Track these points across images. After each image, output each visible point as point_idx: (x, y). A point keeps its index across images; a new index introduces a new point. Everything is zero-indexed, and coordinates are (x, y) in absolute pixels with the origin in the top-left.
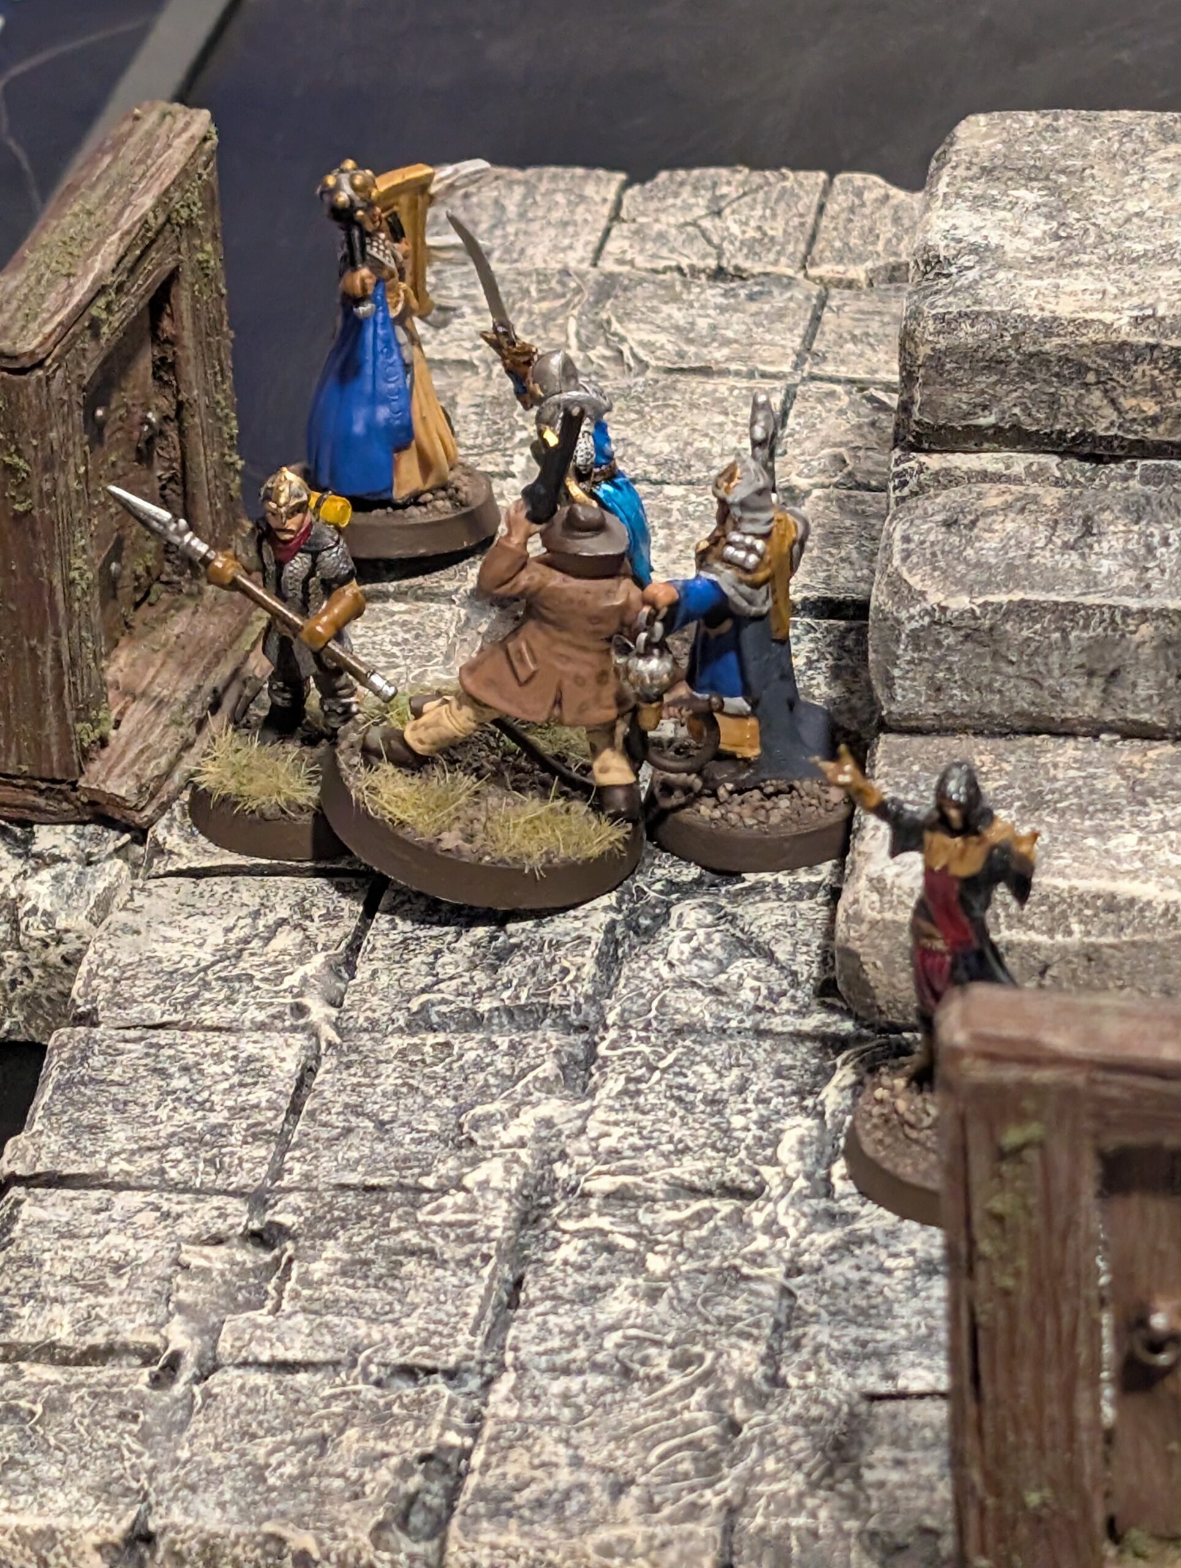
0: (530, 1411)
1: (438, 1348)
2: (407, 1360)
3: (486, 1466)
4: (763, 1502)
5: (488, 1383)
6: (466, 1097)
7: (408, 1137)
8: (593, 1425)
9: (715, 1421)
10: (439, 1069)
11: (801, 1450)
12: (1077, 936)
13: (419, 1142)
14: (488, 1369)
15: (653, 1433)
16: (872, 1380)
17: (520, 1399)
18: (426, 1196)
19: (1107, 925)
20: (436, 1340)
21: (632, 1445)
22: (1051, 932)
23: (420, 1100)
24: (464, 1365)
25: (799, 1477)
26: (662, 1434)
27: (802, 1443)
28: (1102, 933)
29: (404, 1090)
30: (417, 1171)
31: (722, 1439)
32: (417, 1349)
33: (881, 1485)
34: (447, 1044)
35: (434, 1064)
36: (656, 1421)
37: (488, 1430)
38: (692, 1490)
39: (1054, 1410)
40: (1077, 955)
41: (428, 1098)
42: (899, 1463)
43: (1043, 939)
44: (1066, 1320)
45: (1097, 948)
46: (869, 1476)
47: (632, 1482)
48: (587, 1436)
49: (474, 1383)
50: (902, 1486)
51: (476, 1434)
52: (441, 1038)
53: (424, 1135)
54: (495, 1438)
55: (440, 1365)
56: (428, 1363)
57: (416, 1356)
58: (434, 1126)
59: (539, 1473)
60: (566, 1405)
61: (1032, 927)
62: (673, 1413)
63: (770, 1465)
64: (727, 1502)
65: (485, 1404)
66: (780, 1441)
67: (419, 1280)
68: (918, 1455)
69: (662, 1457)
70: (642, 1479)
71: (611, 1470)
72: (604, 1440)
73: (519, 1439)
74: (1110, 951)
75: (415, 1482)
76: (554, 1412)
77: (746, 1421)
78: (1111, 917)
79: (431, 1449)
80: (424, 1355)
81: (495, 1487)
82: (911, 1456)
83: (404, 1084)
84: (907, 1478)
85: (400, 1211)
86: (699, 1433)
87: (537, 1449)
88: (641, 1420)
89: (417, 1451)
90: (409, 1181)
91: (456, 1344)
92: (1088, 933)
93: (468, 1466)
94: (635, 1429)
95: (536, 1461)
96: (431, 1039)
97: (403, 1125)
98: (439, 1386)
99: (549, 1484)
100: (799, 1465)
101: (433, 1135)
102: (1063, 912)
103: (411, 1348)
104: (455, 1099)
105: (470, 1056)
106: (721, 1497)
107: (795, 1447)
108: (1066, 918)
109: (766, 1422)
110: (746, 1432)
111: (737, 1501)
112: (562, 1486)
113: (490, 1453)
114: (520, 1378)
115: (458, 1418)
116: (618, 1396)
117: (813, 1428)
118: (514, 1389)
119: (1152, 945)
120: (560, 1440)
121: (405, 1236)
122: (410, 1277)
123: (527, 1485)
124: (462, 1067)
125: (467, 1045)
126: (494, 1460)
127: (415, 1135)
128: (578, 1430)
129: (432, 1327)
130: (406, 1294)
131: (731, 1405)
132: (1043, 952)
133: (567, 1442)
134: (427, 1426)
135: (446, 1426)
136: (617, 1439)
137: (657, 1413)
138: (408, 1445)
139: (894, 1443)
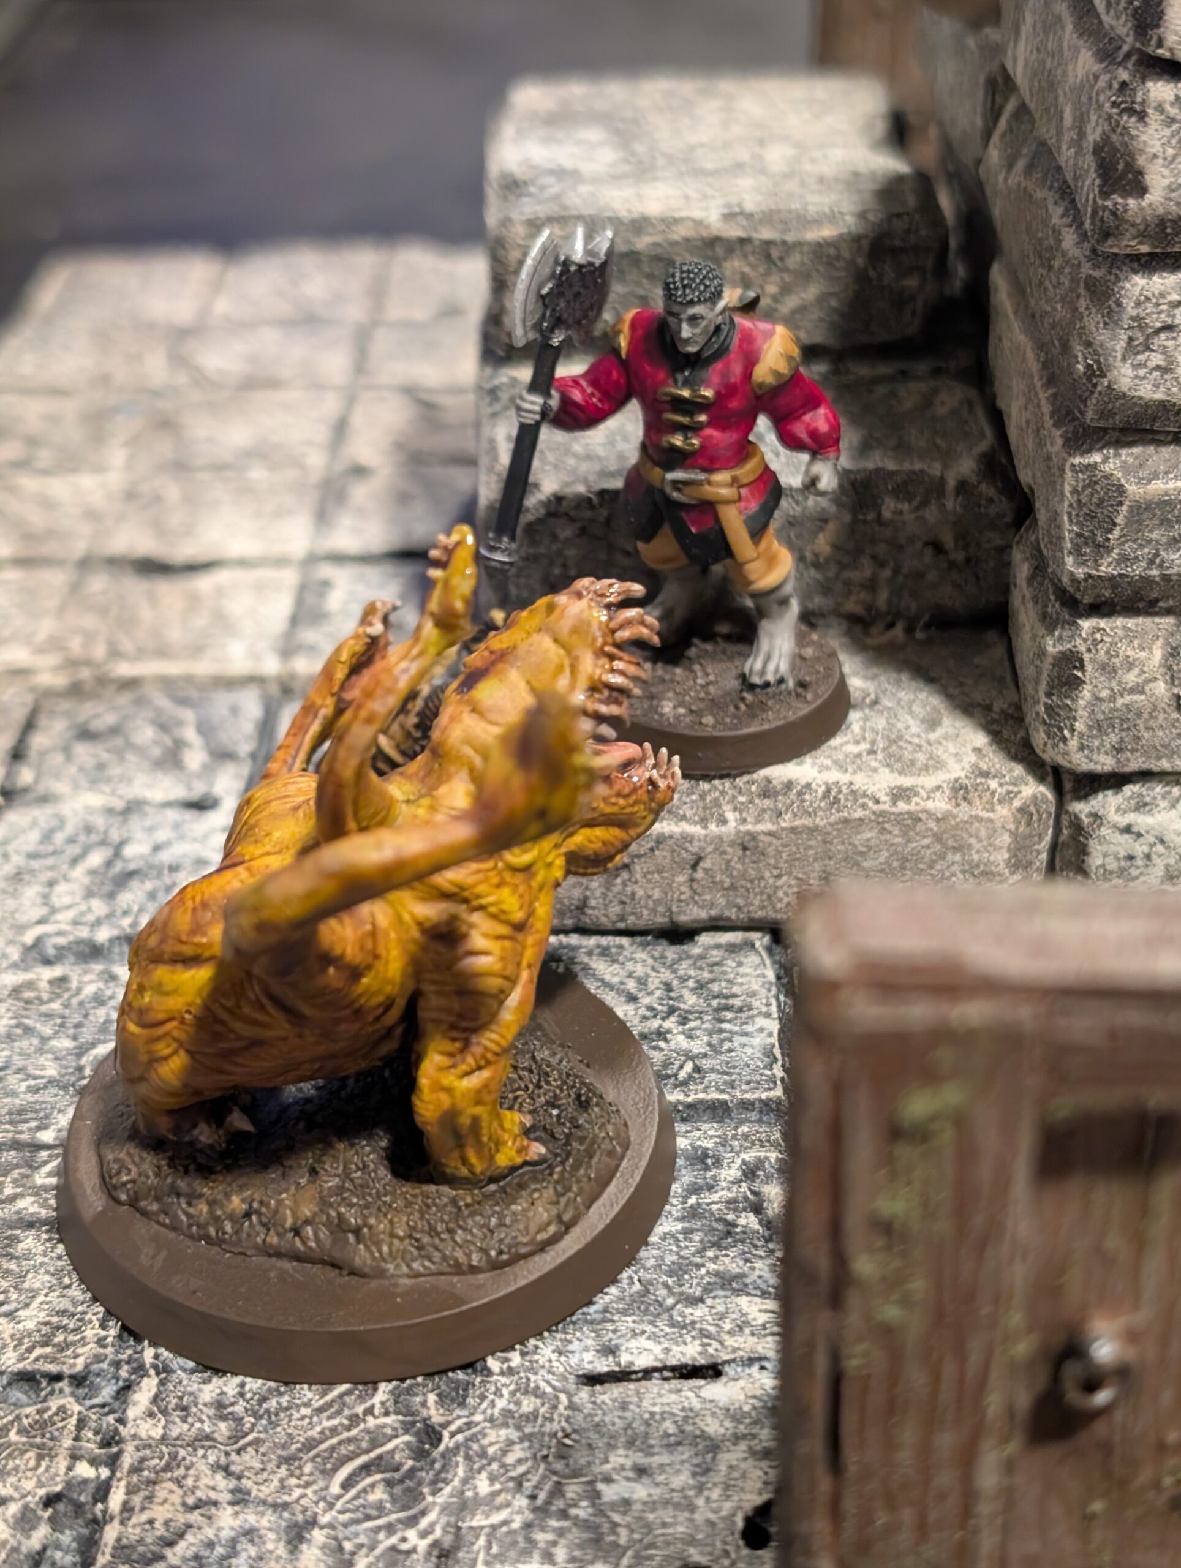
0: (178, 1428)
1: (62, 1348)
2: (26, 1365)
3: (127, 1509)
4: (482, 1542)
5: (126, 1390)
6: (86, 1035)
7: (24, 1085)
8: (256, 1442)
9: (407, 1428)
10: (56, 1006)
11: (520, 1461)
12: (732, 824)
13: (35, 1090)
14: (124, 1373)
15: (333, 1449)
16: (588, 1356)
17: (164, 1412)
18: (44, 1154)
19: (764, 811)
20: (60, 1338)
21: (308, 1468)
22: (704, 822)
23: (35, 1041)
24: (95, 1367)
25: (521, 1502)
26: (343, 1451)
27: (518, 1452)
28: (758, 820)
29: (19, 1031)
30: (33, 1124)
31: (420, 1454)
32: (38, 1351)
33: (626, 1504)
34: (63, 980)
35: (51, 1000)
36: (334, 1431)
37: (127, 1460)
38: (390, 1529)
39: (946, 1479)
40: (732, 844)
41: (44, 1039)
42: (641, 1471)
43: (696, 830)
44: (975, 1358)
45: (753, 836)
46: (609, 1493)
47: (313, 1523)
48: (250, 1459)
49: (107, 1392)
50: (651, 1505)
51: (113, 1462)
52: (57, 971)
53: (41, 1082)
54: (136, 1469)
55: (66, 1370)
56: (53, 1368)
57: (36, 1360)
58: (52, 1071)
59: (195, 1517)
60: (224, 1418)
61: (684, 818)
62: (355, 1420)
63: (483, 1486)
64: (436, 1544)
65: (121, 1421)
66: (491, 1451)
67: (39, 1259)
68: (664, 1458)
69: (346, 1485)
70: (325, 1519)
71: (285, 1506)
72: (271, 1466)
73: (167, 1468)
74: (767, 839)
75: (41, 1534)
76: (207, 1428)
77: (444, 1426)
78: (767, 803)
79: (58, 1488)
80: (45, 1357)
81: (141, 1541)
82: (656, 1460)
83: (17, 1026)
84: (657, 1492)
85: (16, 1174)
86: (390, 1446)
87: (190, 1482)
88: (314, 1433)
89: (42, 1492)
90: (25, 1137)
91: (83, 1342)
92: (744, 821)
93: (105, 1512)
94: (310, 1445)
95: (190, 1501)
96: (47, 973)
97: (19, 1071)
98: (65, 1399)
99: (209, 1533)
100: (519, 1482)
101: (51, 1082)
102: (716, 800)
103: (30, 1350)
104: (75, 1038)
105: (89, 990)
106: (430, 1539)
107: (510, 1459)
108: (720, 806)
109: (469, 1425)
110: (447, 1442)
111: (448, 1540)
112: (226, 1534)
113: (131, 1491)
114: (162, 1383)
115: (90, 1444)
116: (284, 1400)
117: (528, 1430)
118: (155, 1399)
119: (813, 830)
120: (217, 1467)
121: (21, 1204)
122: (28, 1256)
123: (181, 1535)
124: (81, 1004)
125: (87, 978)
126: (137, 1500)
127: (32, 1082)
128: (239, 1452)
129: (55, 1319)
130: (23, 1277)
131: (424, 1404)
132: (696, 844)
133: (226, 1470)
134: (52, 1457)
135: (75, 1457)
136: (288, 1460)
137: (335, 1422)
138: (29, 1485)
139: (630, 1444)
